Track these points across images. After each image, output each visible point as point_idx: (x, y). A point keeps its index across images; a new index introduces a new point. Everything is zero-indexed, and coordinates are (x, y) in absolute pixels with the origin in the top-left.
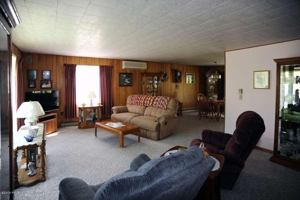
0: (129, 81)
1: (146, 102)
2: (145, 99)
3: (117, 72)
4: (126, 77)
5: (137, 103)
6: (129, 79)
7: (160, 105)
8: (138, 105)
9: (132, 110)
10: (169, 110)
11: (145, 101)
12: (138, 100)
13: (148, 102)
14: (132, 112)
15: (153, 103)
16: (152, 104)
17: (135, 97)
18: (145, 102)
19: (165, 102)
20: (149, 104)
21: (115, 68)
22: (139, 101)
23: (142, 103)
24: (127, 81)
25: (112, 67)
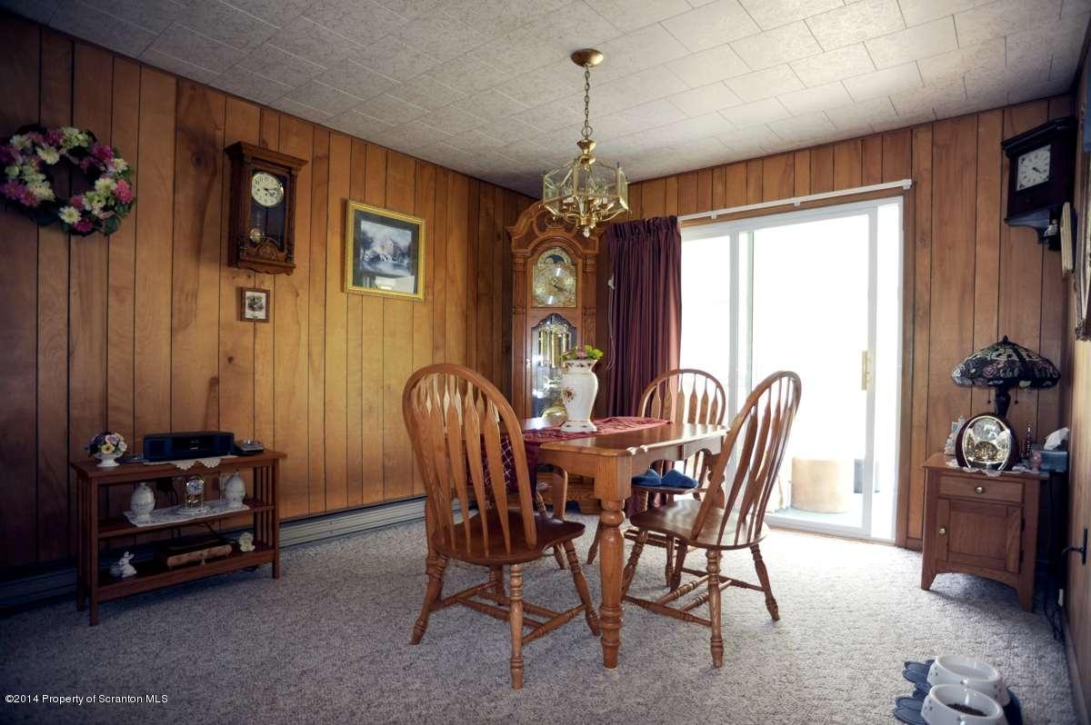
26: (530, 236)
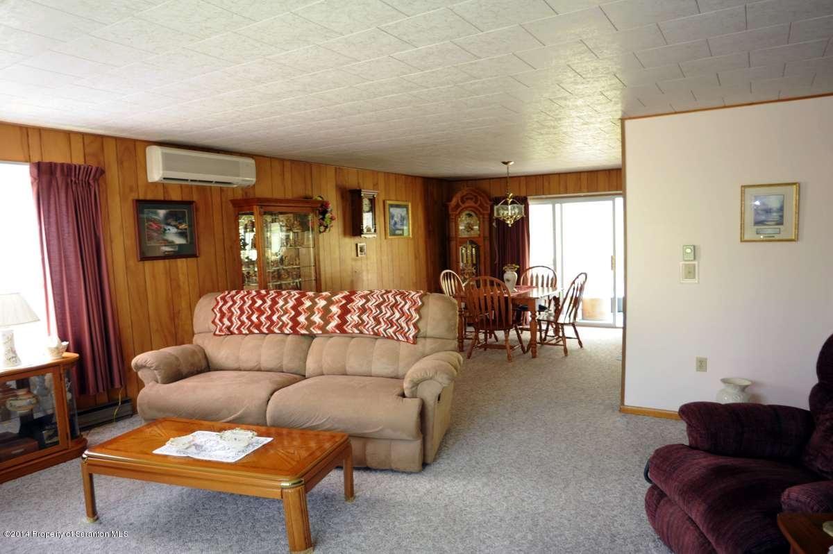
0: (182, 234)
1: (307, 319)
2: (294, 308)
3: (123, 198)
4: (167, 217)
5: (258, 326)
6: (183, 226)
7: (383, 326)
8: (261, 332)
9: (238, 358)
10: (428, 340)
11: (298, 314)
12: (261, 312)
13: (317, 318)
14: (236, 366)
15: (343, 321)
16: (339, 327)
17: (239, 303)
18: (302, 319)
19: (403, 314)
20: (323, 328)
21: (114, 176)
22: (269, 318)
23: (284, 325)
24: (173, 236)
25: (101, 172)
26: (458, 206)
